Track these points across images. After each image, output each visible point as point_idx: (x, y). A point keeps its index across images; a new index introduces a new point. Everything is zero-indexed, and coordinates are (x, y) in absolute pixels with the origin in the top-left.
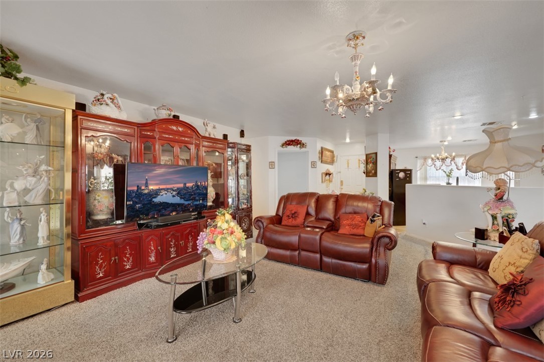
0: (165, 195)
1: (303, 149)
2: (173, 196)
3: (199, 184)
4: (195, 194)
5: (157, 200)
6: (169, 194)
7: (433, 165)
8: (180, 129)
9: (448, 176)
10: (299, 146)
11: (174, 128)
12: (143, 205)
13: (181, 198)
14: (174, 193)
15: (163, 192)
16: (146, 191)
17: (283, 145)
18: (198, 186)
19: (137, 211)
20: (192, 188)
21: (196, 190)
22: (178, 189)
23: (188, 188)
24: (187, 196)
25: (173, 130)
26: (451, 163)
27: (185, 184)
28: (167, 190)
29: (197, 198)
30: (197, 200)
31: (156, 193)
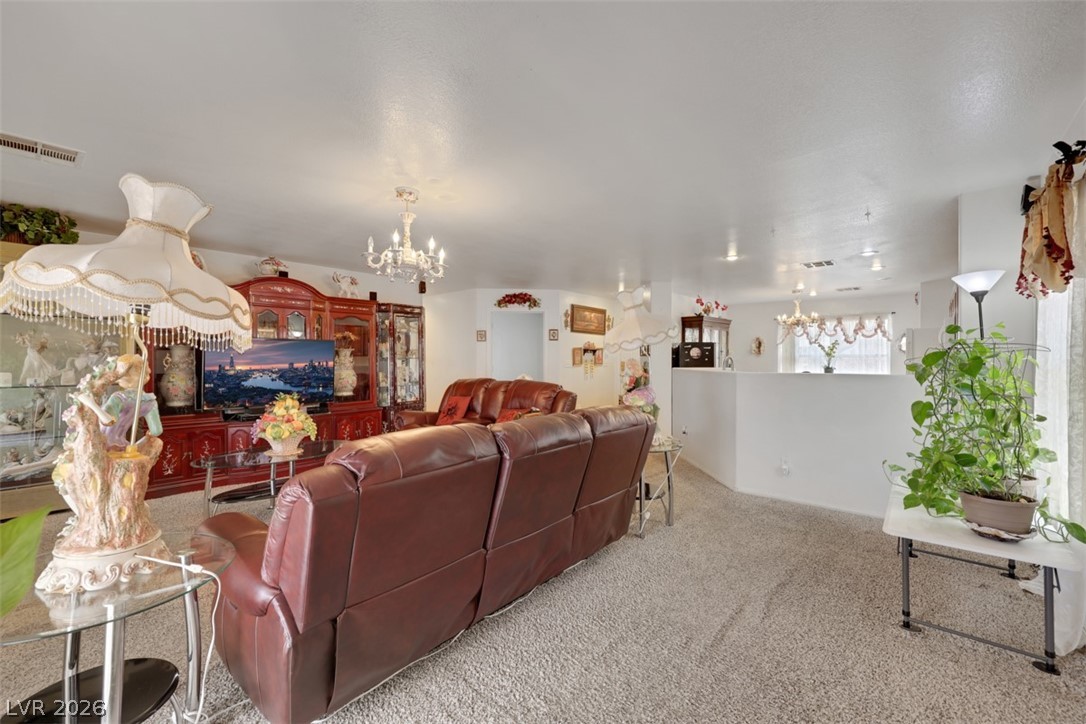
0: (259, 378)
1: (535, 310)
2: (273, 380)
3: (317, 364)
4: (309, 378)
5: (249, 383)
6: (266, 377)
7: (805, 335)
8: (289, 290)
9: (828, 354)
10: (528, 303)
11: (280, 289)
12: (228, 389)
13: (285, 383)
14: (274, 376)
15: (257, 375)
16: (232, 372)
17: (500, 303)
18: (314, 367)
19: (220, 395)
20: (304, 369)
21: (312, 372)
22: (280, 370)
23: (297, 369)
24: (296, 381)
25: (277, 292)
26: (835, 330)
27: (292, 364)
28: (263, 371)
29: (314, 384)
30: (314, 387)
31: (247, 375)
